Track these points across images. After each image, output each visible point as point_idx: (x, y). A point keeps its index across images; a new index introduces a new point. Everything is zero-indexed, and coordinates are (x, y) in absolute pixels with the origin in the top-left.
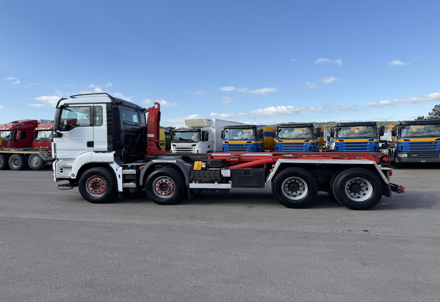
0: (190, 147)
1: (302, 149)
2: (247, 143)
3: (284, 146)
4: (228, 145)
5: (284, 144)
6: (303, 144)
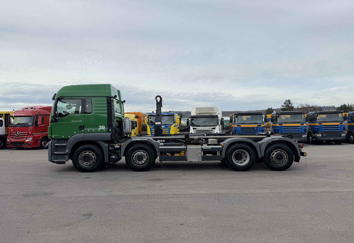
0: (210, 130)
1: (299, 131)
2: (258, 126)
3: (284, 129)
4: (240, 128)
5: (284, 127)
6: (299, 127)
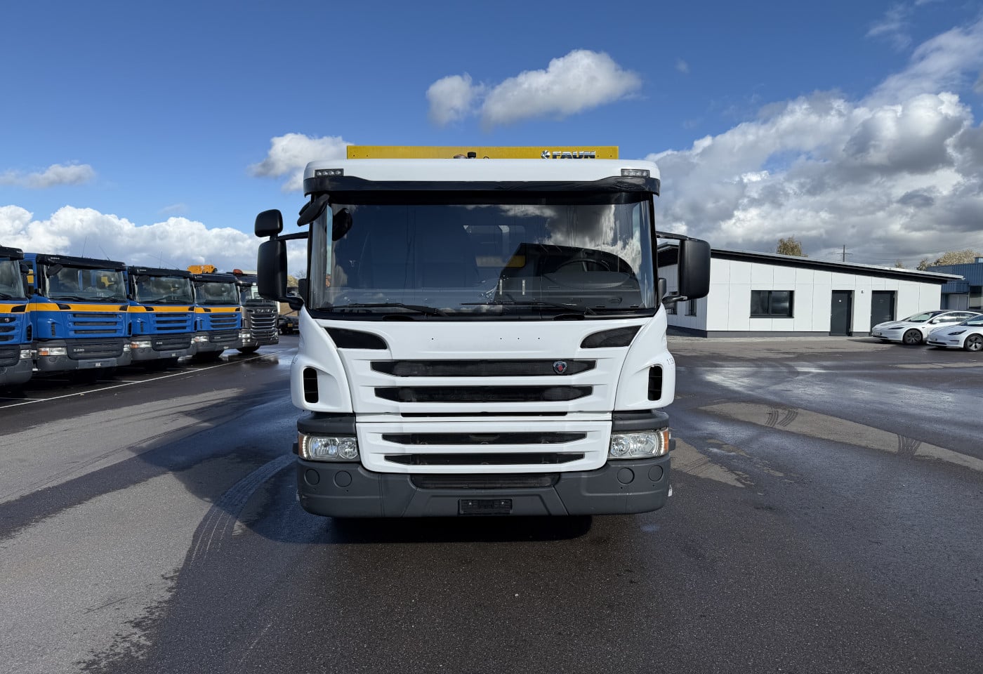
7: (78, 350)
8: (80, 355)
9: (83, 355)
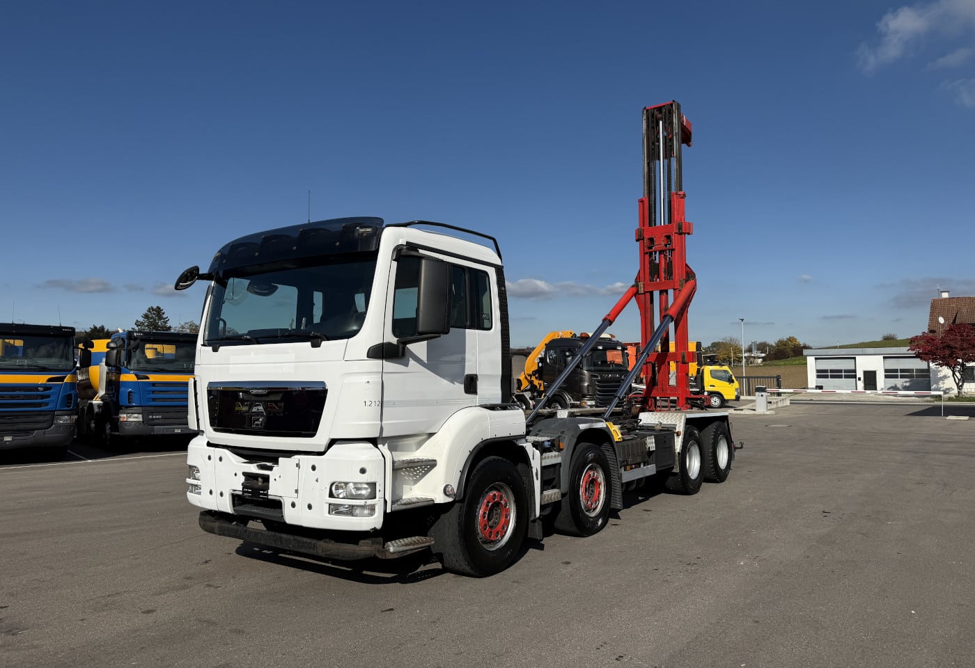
7: (154, 417)
8: (157, 421)
9: (160, 421)
